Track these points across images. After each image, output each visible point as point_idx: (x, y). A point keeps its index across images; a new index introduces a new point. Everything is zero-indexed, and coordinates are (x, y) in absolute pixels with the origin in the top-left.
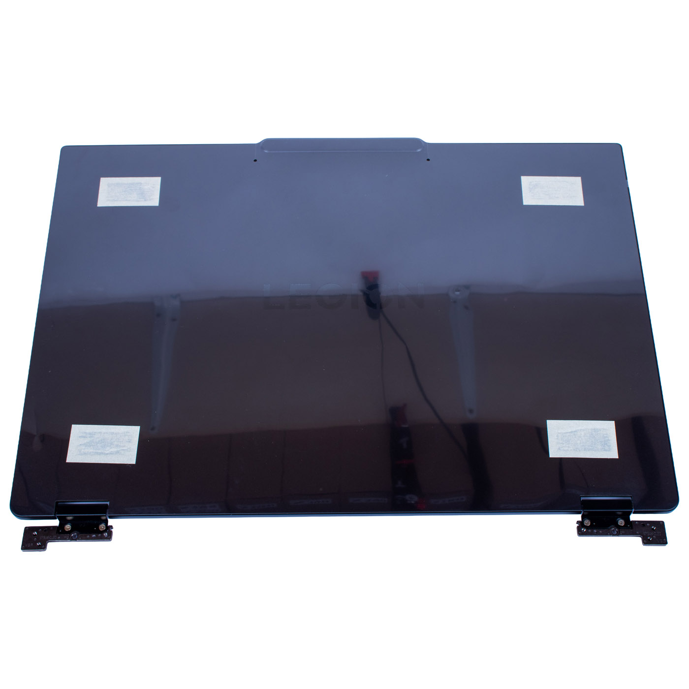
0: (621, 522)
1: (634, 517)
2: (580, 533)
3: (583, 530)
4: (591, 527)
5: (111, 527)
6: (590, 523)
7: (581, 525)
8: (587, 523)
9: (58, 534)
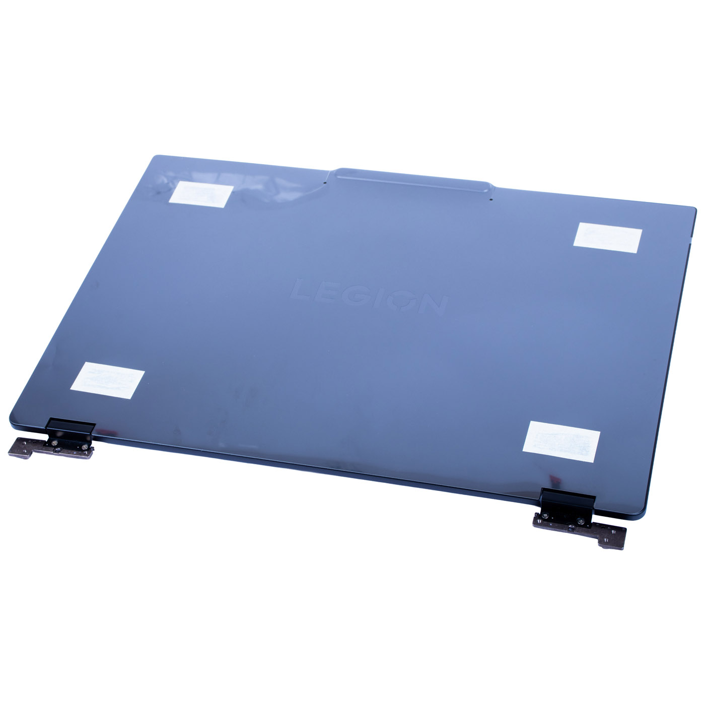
0: (581, 522)
2: (535, 523)
3: (540, 521)
4: (549, 520)
5: (93, 447)
7: (537, 516)
8: (546, 516)
9: (45, 447)
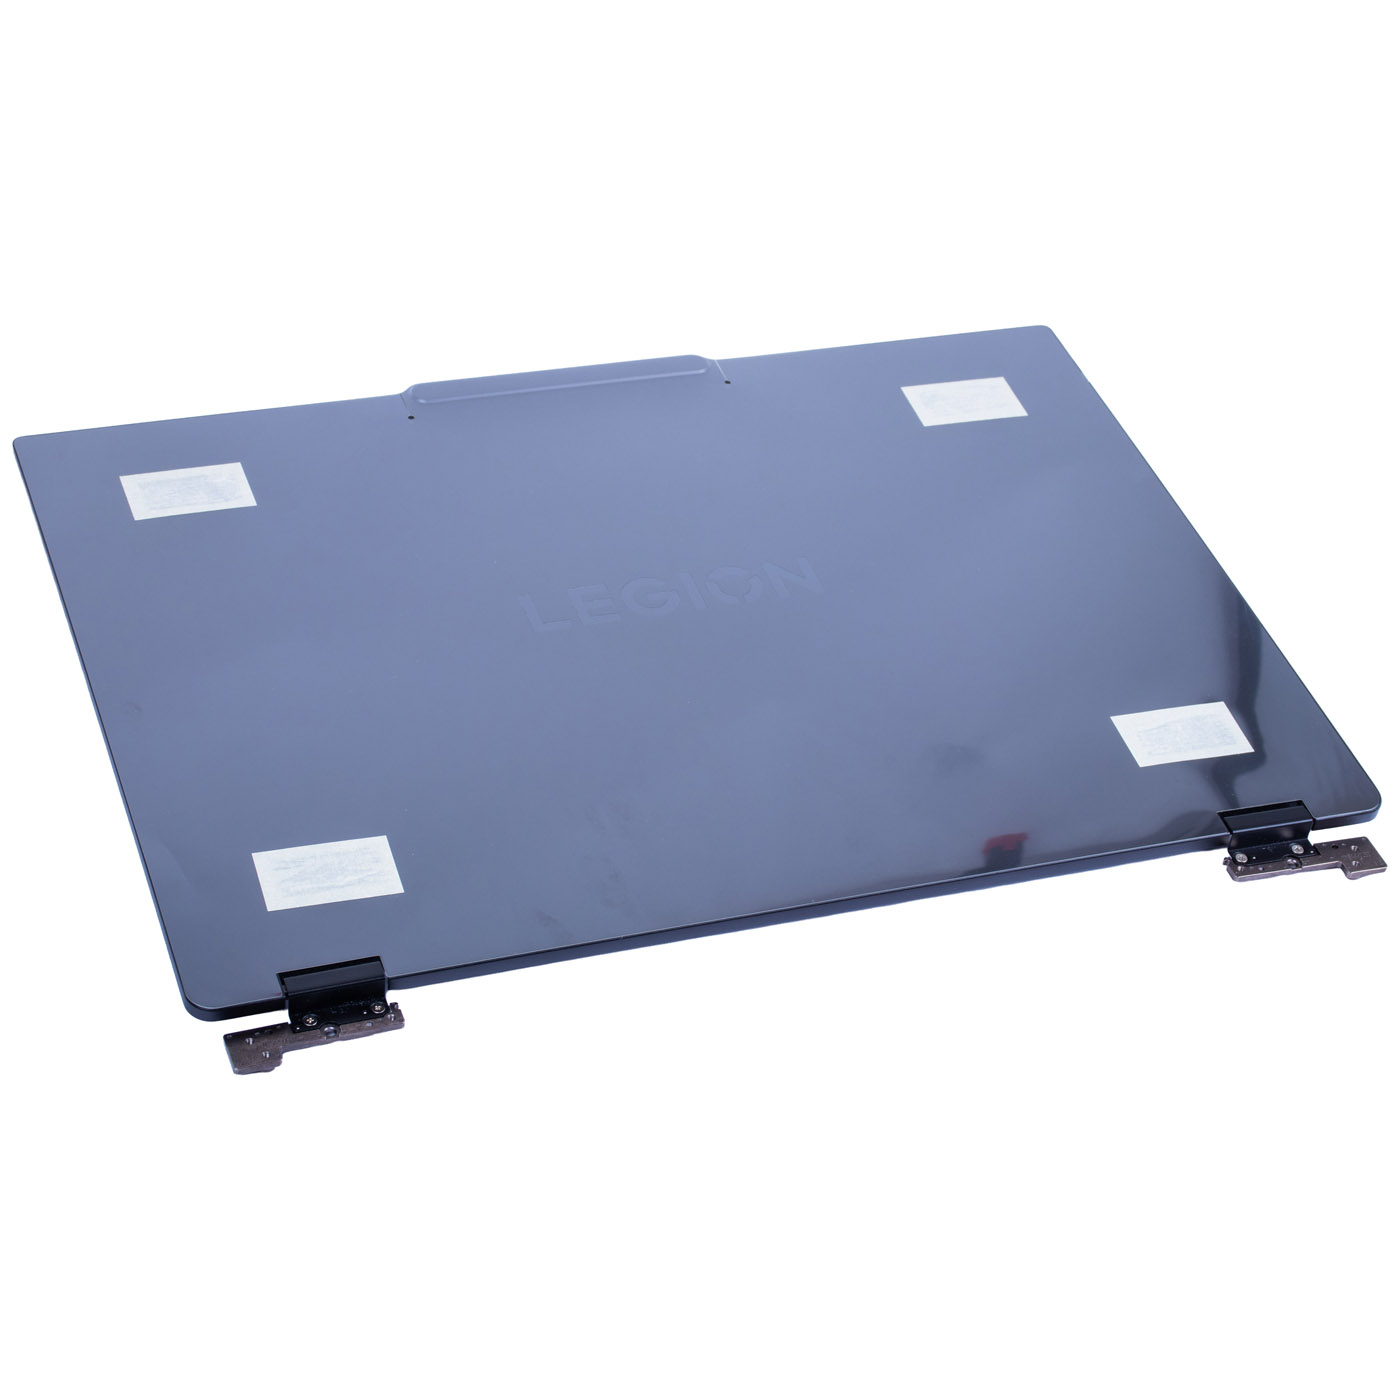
0: (1297, 849)
1: (1316, 837)
3: (1241, 869)
4: (1252, 861)
5: (394, 1005)
6: (1245, 857)
7: (1231, 863)
8: (1241, 857)
9: (297, 1033)
